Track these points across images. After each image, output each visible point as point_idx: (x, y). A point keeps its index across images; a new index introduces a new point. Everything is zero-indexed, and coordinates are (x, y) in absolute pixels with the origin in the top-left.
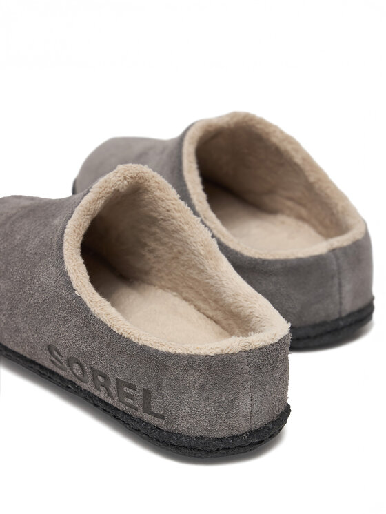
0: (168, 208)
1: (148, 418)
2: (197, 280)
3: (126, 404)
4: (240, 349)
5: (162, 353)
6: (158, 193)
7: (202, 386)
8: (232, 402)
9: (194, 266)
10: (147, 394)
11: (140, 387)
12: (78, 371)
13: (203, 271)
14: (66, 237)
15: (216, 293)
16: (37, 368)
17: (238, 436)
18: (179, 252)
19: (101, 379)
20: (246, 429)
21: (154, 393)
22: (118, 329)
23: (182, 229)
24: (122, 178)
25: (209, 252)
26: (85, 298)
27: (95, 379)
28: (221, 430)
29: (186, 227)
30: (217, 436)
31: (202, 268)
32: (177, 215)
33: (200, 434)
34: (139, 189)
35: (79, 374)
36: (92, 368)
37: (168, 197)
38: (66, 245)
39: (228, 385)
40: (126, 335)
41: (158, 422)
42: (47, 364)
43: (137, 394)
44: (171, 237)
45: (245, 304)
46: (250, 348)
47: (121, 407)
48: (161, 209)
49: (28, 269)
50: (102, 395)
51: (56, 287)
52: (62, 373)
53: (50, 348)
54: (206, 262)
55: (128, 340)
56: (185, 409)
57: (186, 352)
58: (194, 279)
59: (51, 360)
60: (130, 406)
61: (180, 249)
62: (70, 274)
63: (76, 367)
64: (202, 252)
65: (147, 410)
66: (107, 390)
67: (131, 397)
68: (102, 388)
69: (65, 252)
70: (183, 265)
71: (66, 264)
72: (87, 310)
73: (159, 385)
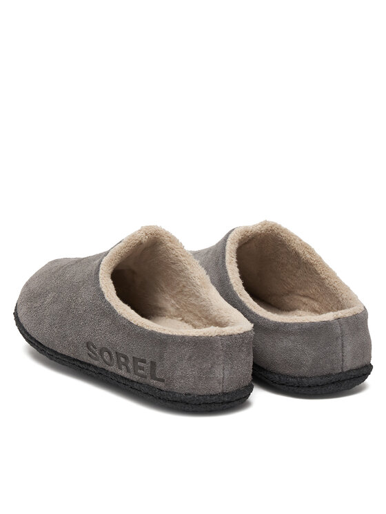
0: (177, 254)
1: (153, 382)
2: (195, 305)
3: (139, 375)
4: (216, 334)
5: (164, 335)
6: (169, 244)
7: (190, 357)
8: (210, 369)
9: (194, 294)
10: (153, 364)
11: (148, 361)
12: (107, 357)
13: (198, 297)
14: (101, 266)
15: (207, 311)
16: (78, 364)
17: (214, 395)
18: (184, 286)
19: (123, 360)
20: (220, 391)
21: (158, 364)
22: (135, 321)
23: (186, 268)
24: (144, 234)
25: (204, 283)
26: (113, 304)
27: (118, 360)
28: (202, 389)
29: (189, 267)
30: (200, 393)
31: (198, 294)
32: (183, 259)
33: (188, 392)
34: (157, 242)
35: (107, 359)
36: (116, 353)
37: (177, 247)
38: (101, 271)
39: (208, 357)
40: (140, 325)
41: (160, 385)
42: (86, 358)
43: (147, 366)
44: (179, 275)
45: (225, 315)
46: (223, 334)
47: (136, 378)
48: (172, 256)
49: (74, 293)
50: (123, 373)
51: (93, 300)
52: (96, 363)
53: (88, 345)
54: (201, 290)
55: (141, 328)
56: (179, 373)
57: (180, 334)
58: (193, 304)
59: (89, 354)
60: (142, 376)
61: (185, 283)
62: (103, 290)
63: (106, 354)
64: (199, 284)
65: (153, 377)
66: (127, 368)
67: (142, 369)
68: (123, 367)
69: (100, 275)
70: (185, 296)
71: (101, 283)
72: (114, 311)
73: (161, 357)
